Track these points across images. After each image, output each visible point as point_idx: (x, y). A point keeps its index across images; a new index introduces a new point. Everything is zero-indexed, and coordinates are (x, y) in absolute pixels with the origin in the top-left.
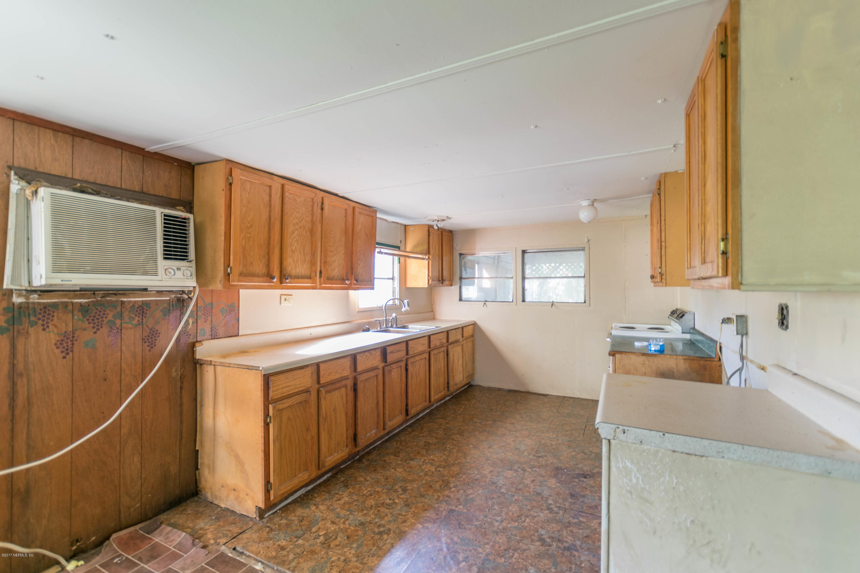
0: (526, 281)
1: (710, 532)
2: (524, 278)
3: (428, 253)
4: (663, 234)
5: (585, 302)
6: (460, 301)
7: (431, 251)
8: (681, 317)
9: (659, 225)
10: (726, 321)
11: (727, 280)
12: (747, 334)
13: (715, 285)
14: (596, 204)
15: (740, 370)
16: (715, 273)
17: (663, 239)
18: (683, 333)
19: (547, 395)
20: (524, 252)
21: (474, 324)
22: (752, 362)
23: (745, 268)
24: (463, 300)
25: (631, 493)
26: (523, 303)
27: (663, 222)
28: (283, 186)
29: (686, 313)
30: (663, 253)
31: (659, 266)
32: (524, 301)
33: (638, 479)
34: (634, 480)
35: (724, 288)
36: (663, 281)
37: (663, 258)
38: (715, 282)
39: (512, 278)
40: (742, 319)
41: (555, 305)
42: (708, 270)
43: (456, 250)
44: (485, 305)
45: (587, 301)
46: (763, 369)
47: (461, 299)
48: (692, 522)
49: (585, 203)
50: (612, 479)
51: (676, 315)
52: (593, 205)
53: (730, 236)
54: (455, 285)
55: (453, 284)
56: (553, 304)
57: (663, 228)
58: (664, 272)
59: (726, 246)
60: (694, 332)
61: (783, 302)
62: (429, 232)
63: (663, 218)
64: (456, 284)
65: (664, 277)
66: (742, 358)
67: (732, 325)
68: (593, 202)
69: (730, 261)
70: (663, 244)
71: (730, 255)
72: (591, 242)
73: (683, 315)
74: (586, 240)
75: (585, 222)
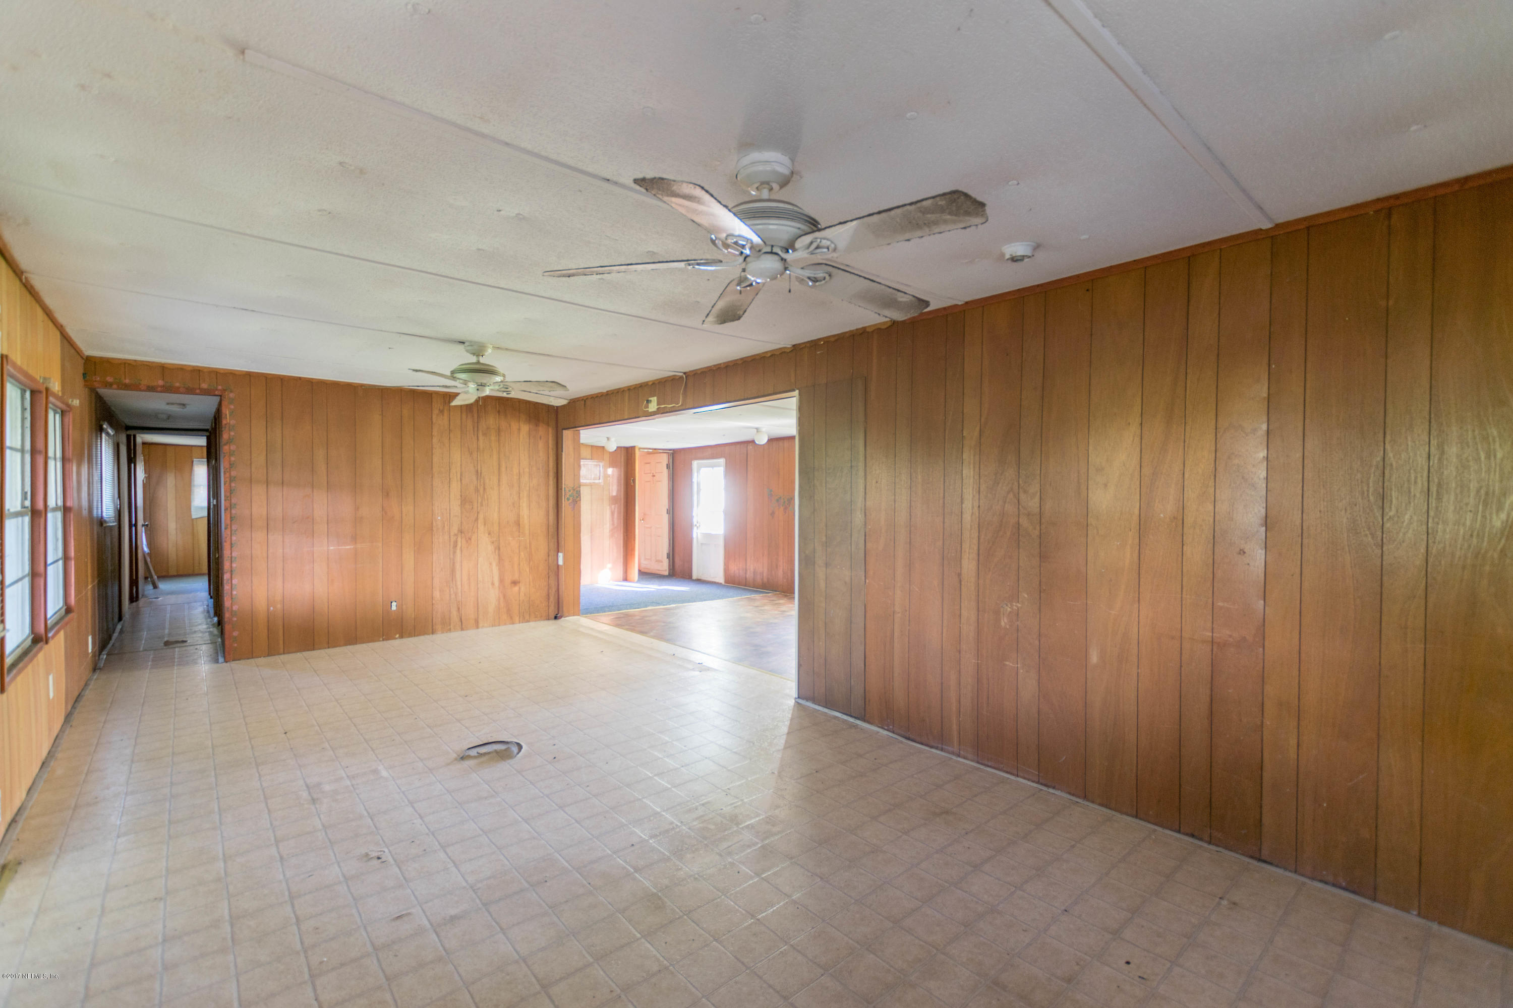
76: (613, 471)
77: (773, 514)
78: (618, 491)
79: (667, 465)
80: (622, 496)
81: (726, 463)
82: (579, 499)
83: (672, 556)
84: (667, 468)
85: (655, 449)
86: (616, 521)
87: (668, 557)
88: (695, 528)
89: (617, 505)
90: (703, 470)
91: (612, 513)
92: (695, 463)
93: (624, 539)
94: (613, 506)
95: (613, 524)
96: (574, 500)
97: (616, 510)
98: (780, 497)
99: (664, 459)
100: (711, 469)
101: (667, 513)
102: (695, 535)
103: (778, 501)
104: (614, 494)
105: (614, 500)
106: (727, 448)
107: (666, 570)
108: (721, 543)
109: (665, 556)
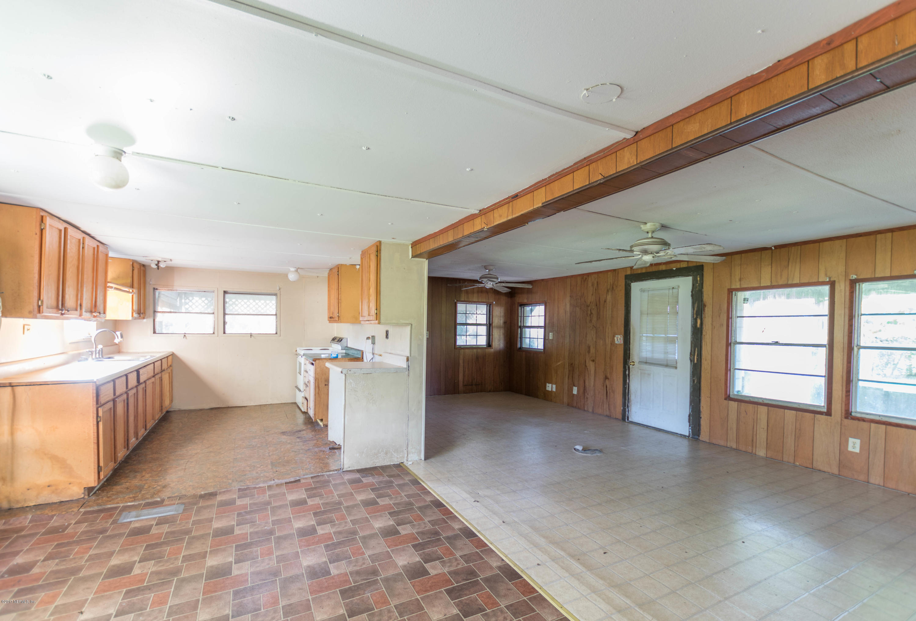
0: (227, 316)
1: (372, 395)
2: (225, 314)
3: (132, 286)
4: (340, 296)
5: (276, 333)
6: (154, 333)
7: (136, 284)
8: (341, 341)
9: (338, 291)
10: (368, 338)
11: (377, 322)
12: (375, 343)
13: (372, 323)
14: (299, 270)
15: (372, 359)
16: (374, 319)
17: (340, 298)
18: (342, 350)
19: (246, 406)
20: (225, 292)
21: (172, 355)
22: (376, 354)
23: (381, 319)
24: (157, 333)
25: (352, 390)
26: (224, 334)
27: (340, 290)
28: (66, 229)
29: (343, 338)
30: (340, 306)
31: (338, 312)
32: (224, 333)
33: (354, 385)
34: (353, 386)
35: (376, 324)
36: (340, 320)
37: (340, 308)
38: (372, 322)
39: (213, 313)
40: (373, 337)
41: (253, 336)
42: (371, 318)
43: (150, 284)
44: (185, 337)
45: (278, 333)
46: (380, 355)
47: (154, 332)
48: (368, 394)
49: (293, 269)
50: (346, 387)
51: (336, 340)
52: (297, 271)
53: (378, 309)
54: (147, 318)
55: (145, 317)
56: (251, 335)
57: (340, 293)
58: (340, 316)
59: (377, 312)
60: (347, 348)
61: (387, 329)
62: (133, 267)
63: (340, 288)
64: (149, 317)
65: (340, 318)
66: (373, 354)
67: (369, 340)
68: (297, 269)
69: (378, 316)
70: (340, 301)
71: (378, 314)
72: (281, 290)
73: (342, 340)
74: (278, 288)
75: (291, 280)
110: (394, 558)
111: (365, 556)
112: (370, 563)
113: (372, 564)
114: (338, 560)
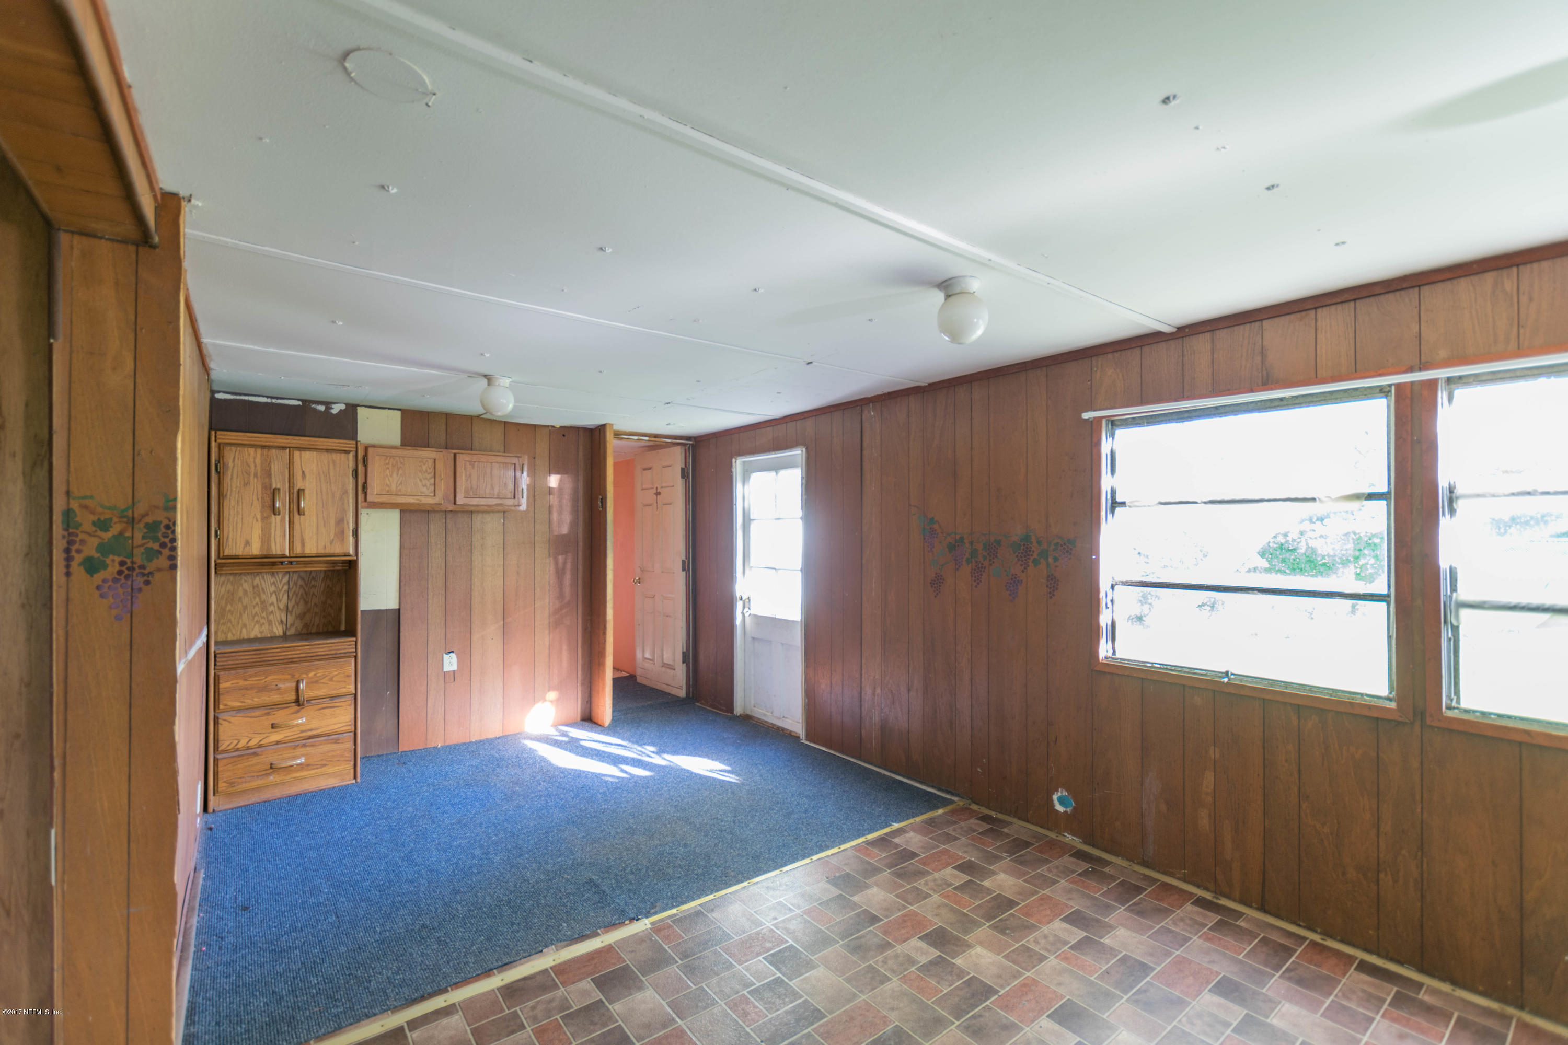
76: (561, 481)
77: (937, 582)
78: (574, 524)
79: (683, 470)
80: (580, 535)
81: (808, 458)
82: (163, 562)
83: (692, 657)
84: (683, 477)
85: (656, 436)
86: (567, 590)
87: (685, 660)
88: (739, 605)
89: (570, 556)
90: (756, 477)
91: (560, 574)
92: (738, 464)
93: (585, 629)
94: (561, 558)
95: (561, 596)
96: (126, 571)
97: (569, 566)
98: (962, 539)
99: (677, 458)
100: (773, 474)
101: (683, 569)
102: (738, 621)
103: (952, 548)
104: (565, 530)
105: (559, 544)
106: (810, 423)
107: (680, 688)
108: (797, 638)
109: (679, 657)
110: (468, 1029)
111: (532, 1027)
112: (521, 1011)
113: (516, 1011)
114: (587, 1009)
